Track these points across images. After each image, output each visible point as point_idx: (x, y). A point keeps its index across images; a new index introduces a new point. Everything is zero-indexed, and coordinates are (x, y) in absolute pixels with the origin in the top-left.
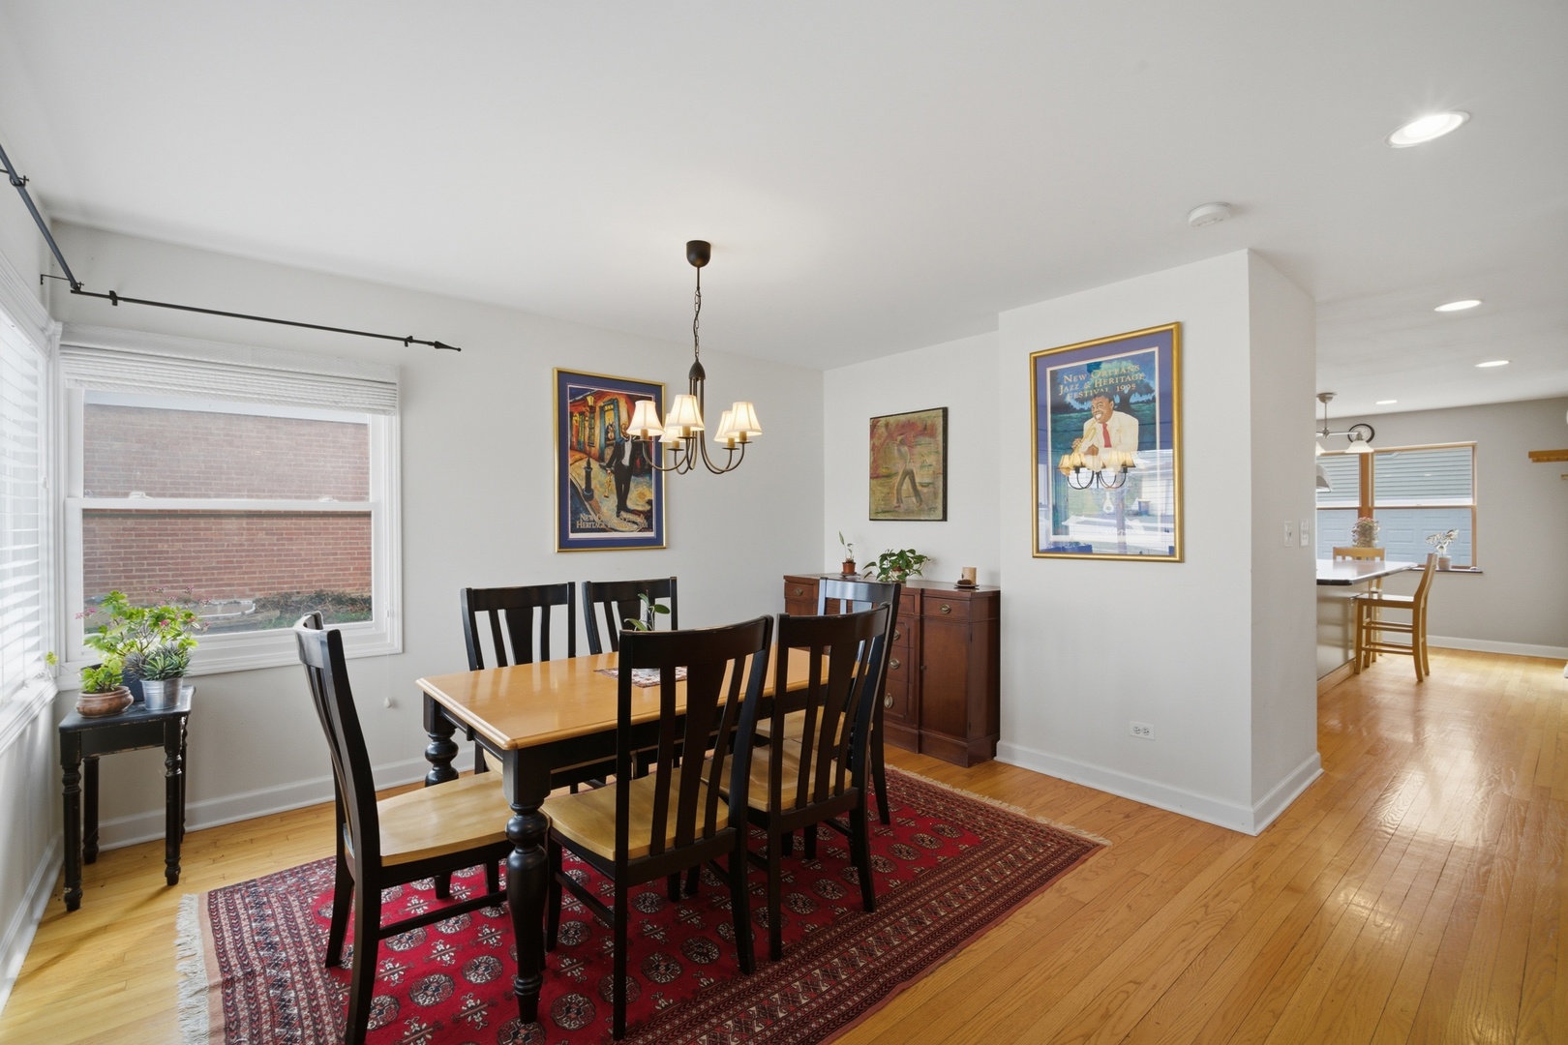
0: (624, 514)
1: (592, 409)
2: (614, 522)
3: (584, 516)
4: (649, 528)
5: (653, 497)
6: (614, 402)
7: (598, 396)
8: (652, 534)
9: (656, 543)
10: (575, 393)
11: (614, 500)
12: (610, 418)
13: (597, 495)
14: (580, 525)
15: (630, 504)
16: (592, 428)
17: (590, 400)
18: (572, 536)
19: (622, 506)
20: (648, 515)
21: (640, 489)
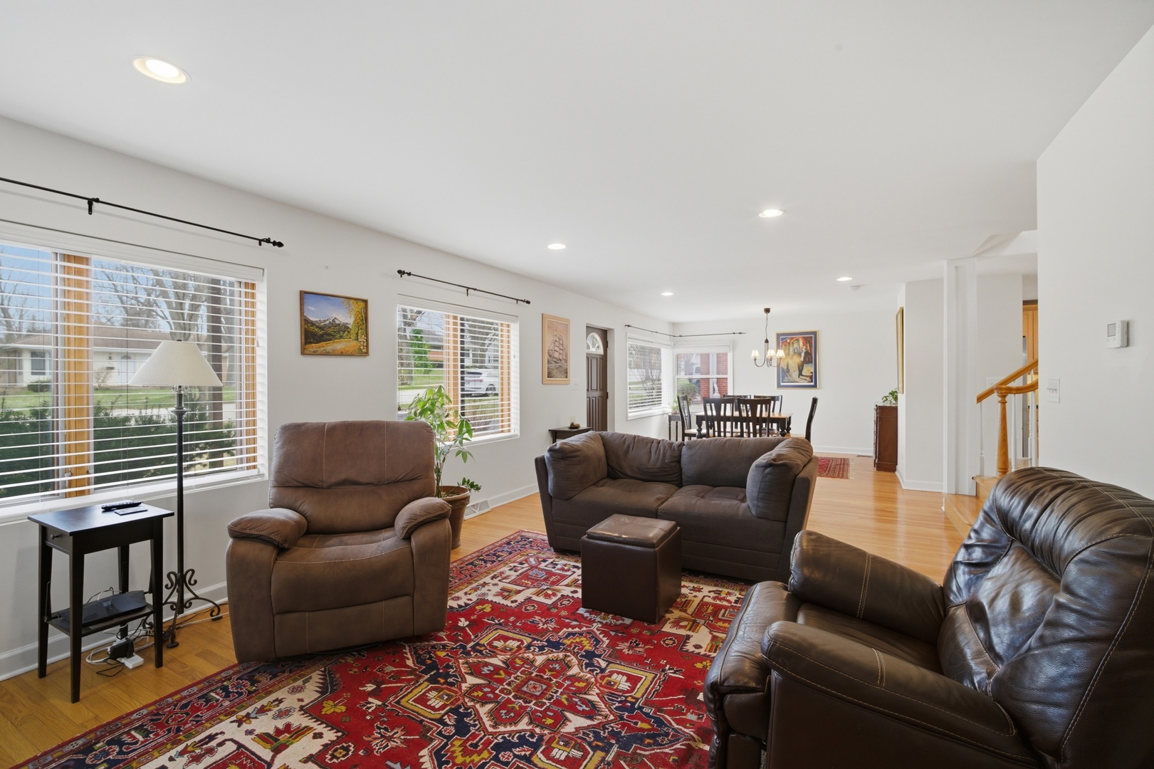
0: (801, 377)
1: (789, 343)
2: (797, 379)
3: (786, 378)
4: (812, 381)
5: (813, 371)
6: (798, 340)
7: (792, 338)
8: (813, 384)
9: (815, 386)
10: (782, 339)
11: (797, 373)
12: (796, 345)
13: (791, 371)
14: (784, 380)
15: (803, 373)
16: (789, 349)
17: (788, 341)
18: (782, 384)
19: (800, 374)
20: (811, 377)
21: (808, 368)
